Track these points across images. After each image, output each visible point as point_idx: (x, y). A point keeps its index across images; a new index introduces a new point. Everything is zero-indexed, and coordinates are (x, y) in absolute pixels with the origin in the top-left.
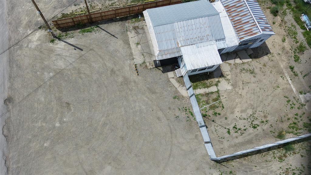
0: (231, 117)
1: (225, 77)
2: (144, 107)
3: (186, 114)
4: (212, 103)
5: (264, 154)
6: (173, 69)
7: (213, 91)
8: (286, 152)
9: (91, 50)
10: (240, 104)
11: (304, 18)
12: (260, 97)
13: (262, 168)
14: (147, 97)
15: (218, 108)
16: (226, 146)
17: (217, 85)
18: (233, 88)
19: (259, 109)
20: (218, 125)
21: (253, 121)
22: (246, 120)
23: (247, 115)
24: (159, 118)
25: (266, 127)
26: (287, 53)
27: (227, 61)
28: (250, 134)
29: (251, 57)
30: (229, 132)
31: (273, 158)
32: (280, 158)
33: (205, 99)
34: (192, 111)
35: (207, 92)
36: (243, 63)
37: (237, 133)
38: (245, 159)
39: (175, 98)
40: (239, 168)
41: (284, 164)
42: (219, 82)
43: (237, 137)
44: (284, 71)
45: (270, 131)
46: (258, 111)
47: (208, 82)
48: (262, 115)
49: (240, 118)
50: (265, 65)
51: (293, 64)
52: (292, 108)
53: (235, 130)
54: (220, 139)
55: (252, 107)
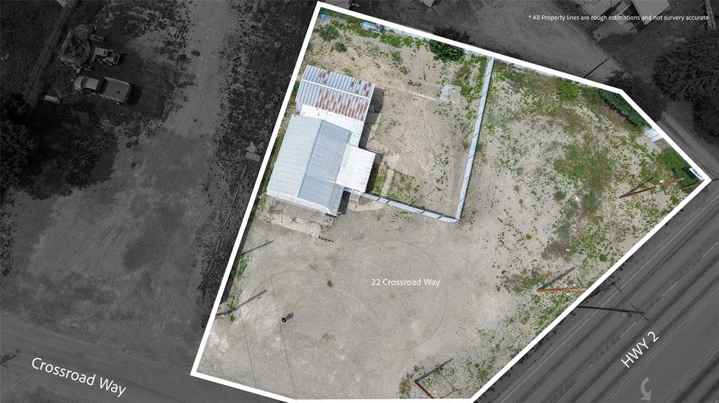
0: (426, 177)
1: (384, 154)
3: (401, 218)
5: (474, 174)
7: (393, 175)
9: (271, 277)
10: (418, 159)
12: (422, 135)
15: (411, 183)
17: (388, 168)
18: (400, 154)
19: (433, 145)
21: (440, 159)
22: (437, 165)
23: (432, 161)
25: (452, 152)
26: (393, 74)
28: (451, 172)
30: (439, 190)
32: (484, 161)
33: (396, 189)
34: (402, 211)
35: (390, 182)
36: (380, 124)
37: (444, 183)
39: (379, 219)
41: (489, 162)
42: (386, 163)
43: (447, 185)
44: (410, 92)
45: (458, 151)
46: (434, 149)
47: (380, 174)
48: (439, 146)
49: (431, 169)
50: (394, 106)
51: (407, 78)
52: (447, 115)
53: (440, 183)
55: (428, 150)
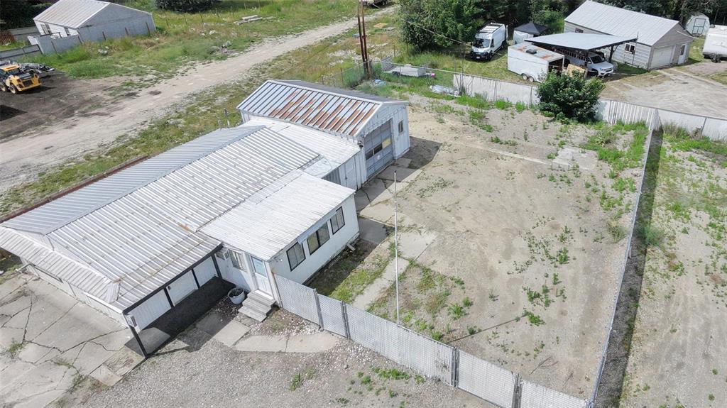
0: (498, 285)
1: (399, 228)
3: (377, 394)
4: (422, 297)
5: (644, 289)
6: (230, 312)
7: (402, 271)
8: (663, 249)
10: (485, 245)
11: (437, 89)
12: (506, 207)
13: (686, 320)
15: (448, 295)
16: (571, 359)
17: (396, 254)
18: (439, 233)
19: (529, 225)
20: (494, 330)
21: (546, 252)
22: (534, 263)
23: (523, 253)
25: (578, 241)
26: (466, 131)
27: (374, 202)
28: (575, 280)
29: (412, 167)
30: (535, 320)
31: (667, 280)
34: (390, 367)
35: (388, 286)
37: (552, 304)
38: (639, 339)
40: (662, 377)
41: (690, 271)
43: (563, 313)
44: (490, 149)
45: (595, 241)
46: (532, 231)
47: (369, 262)
48: (547, 228)
49: (517, 270)
50: (453, 163)
51: (492, 135)
52: (569, 182)
53: (540, 302)
54: (538, 358)
55: (515, 232)
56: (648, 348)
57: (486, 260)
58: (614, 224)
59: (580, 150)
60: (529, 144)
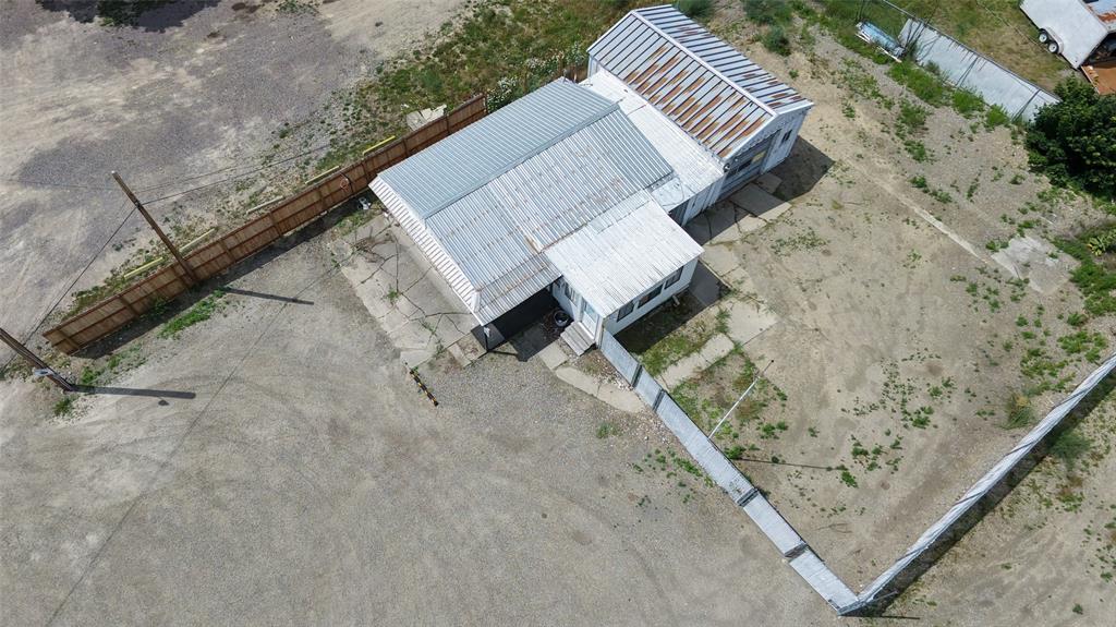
0: (825, 420)
1: (735, 292)
2: (505, 518)
3: (668, 476)
4: (738, 398)
5: (1005, 504)
6: (553, 334)
7: (723, 355)
8: (1071, 466)
10: (831, 360)
11: (868, 33)
12: (882, 312)
13: (1033, 563)
14: (501, 473)
15: (765, 406)
16: (867, 537)
17: (723, 329)
18: (780, 319)
19: (901, 352)
20: (799, 469)
21: (904, 401)
22: (881, 410)
23: (873, 391)
24: (579, 537)
25: (955, 404)
26: (880, 146)
27: (717, 239)
28: (920, 454)
29: (780, 196)
30: (848, 479)
31: (1044, 507)
32: (1065, 496)
33: (706, 392)
34: (685, 458)
35: (704, 368)
36: (769, 225)
37: (876, 470)
38: (957, 555)
39: (602, 434)
40: (957, 602)
41: (1088, 512)
42: (723, 315)
43: (884, 486)
44: (904, 200)
45: (979, 414)
46: (900, 363)
47: (689, 329)
48: (922, 368)
49: (856, 409)
50: (838, 206)
51: (918, 170)
52: (995, 305)
53: (864, 462)
54: (832, 518)
55: (876, 356)
56: (962, 568)
57: (822, 381)
58: (1022, 400)
59: (1052, 249)
60: (970, 207)
